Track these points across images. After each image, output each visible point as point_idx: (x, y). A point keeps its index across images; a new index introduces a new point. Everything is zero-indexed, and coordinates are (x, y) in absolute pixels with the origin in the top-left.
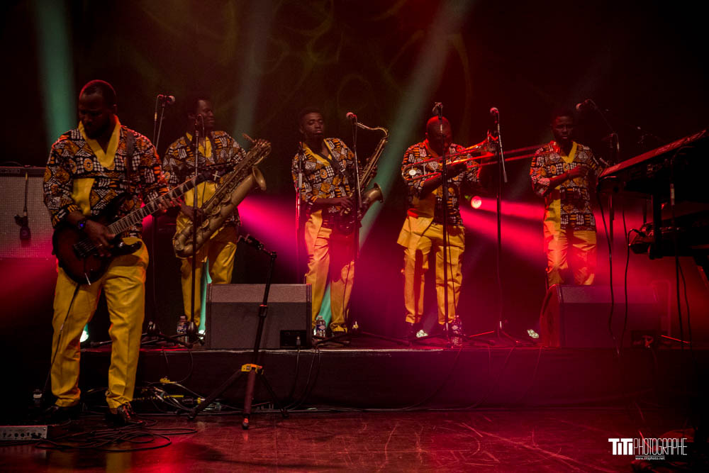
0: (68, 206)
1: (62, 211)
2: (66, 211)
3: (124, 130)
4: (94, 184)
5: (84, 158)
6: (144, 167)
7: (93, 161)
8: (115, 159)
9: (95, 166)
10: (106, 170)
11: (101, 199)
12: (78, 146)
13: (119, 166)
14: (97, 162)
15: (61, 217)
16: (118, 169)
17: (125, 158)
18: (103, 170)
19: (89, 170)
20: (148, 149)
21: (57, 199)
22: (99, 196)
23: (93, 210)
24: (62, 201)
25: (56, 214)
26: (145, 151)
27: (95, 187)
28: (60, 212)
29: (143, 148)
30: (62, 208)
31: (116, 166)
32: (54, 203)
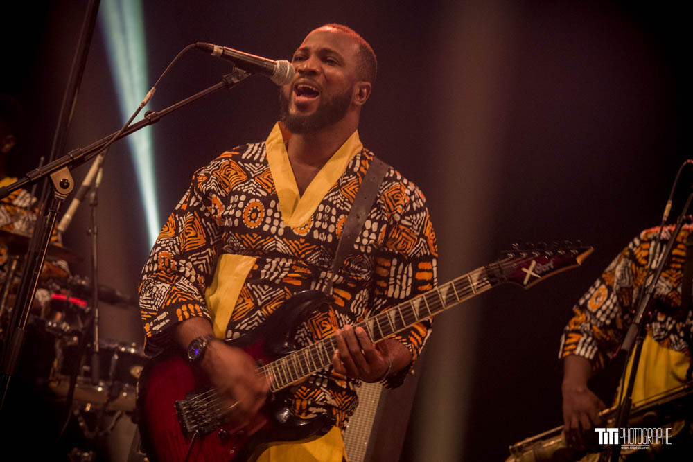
0: (179, 305)
1: (164, 315)
2: (172, 316)
3: (363, 158)
4: (252, 271)
5: (249, 197)
6: (390, 256)
7: (267, 207)
8: (317, 212)
9: (268, 220)
10: (289, 233)
11: (257, 307)
12: (248, 174)
13: (320, 230)
14: (275, 210)
15: (157, 327)
16: (316, 235)
17: (342, 216)
18: (281, 232)
19: (252, 225)
20: (412, 212)
21: (163, 288)
22: (255, 302)
23: (234, 331)
24: (170, 294)
25: (149, 320)
26: (402, 217)
27: (254, 277)
28: (159, 318)
29: (400, 209)
30: (166, 309)
31: (314, 228)
32: (152, 297)
